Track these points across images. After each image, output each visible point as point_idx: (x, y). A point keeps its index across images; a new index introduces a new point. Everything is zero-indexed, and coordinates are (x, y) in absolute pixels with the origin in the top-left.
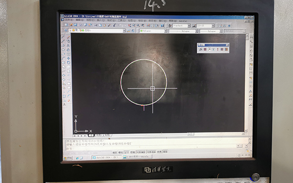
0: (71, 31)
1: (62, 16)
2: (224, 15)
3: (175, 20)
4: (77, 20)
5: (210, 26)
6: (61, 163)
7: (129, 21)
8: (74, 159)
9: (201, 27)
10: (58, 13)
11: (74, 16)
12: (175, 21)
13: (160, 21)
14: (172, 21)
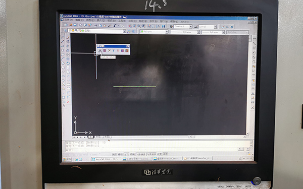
0: (71, 31)
1: (61, 15)
2: (227, 16)
3: (177, 20)
4: (76, 20)
5: (212, 27)
6: (61, 164)
7: (130, 21)
8: (74, 161)
9: (203, 28)
10: (57, 13)
11: (74, 16)
12: (177, 22)
13: (161, 21)
14: (174, 21)
